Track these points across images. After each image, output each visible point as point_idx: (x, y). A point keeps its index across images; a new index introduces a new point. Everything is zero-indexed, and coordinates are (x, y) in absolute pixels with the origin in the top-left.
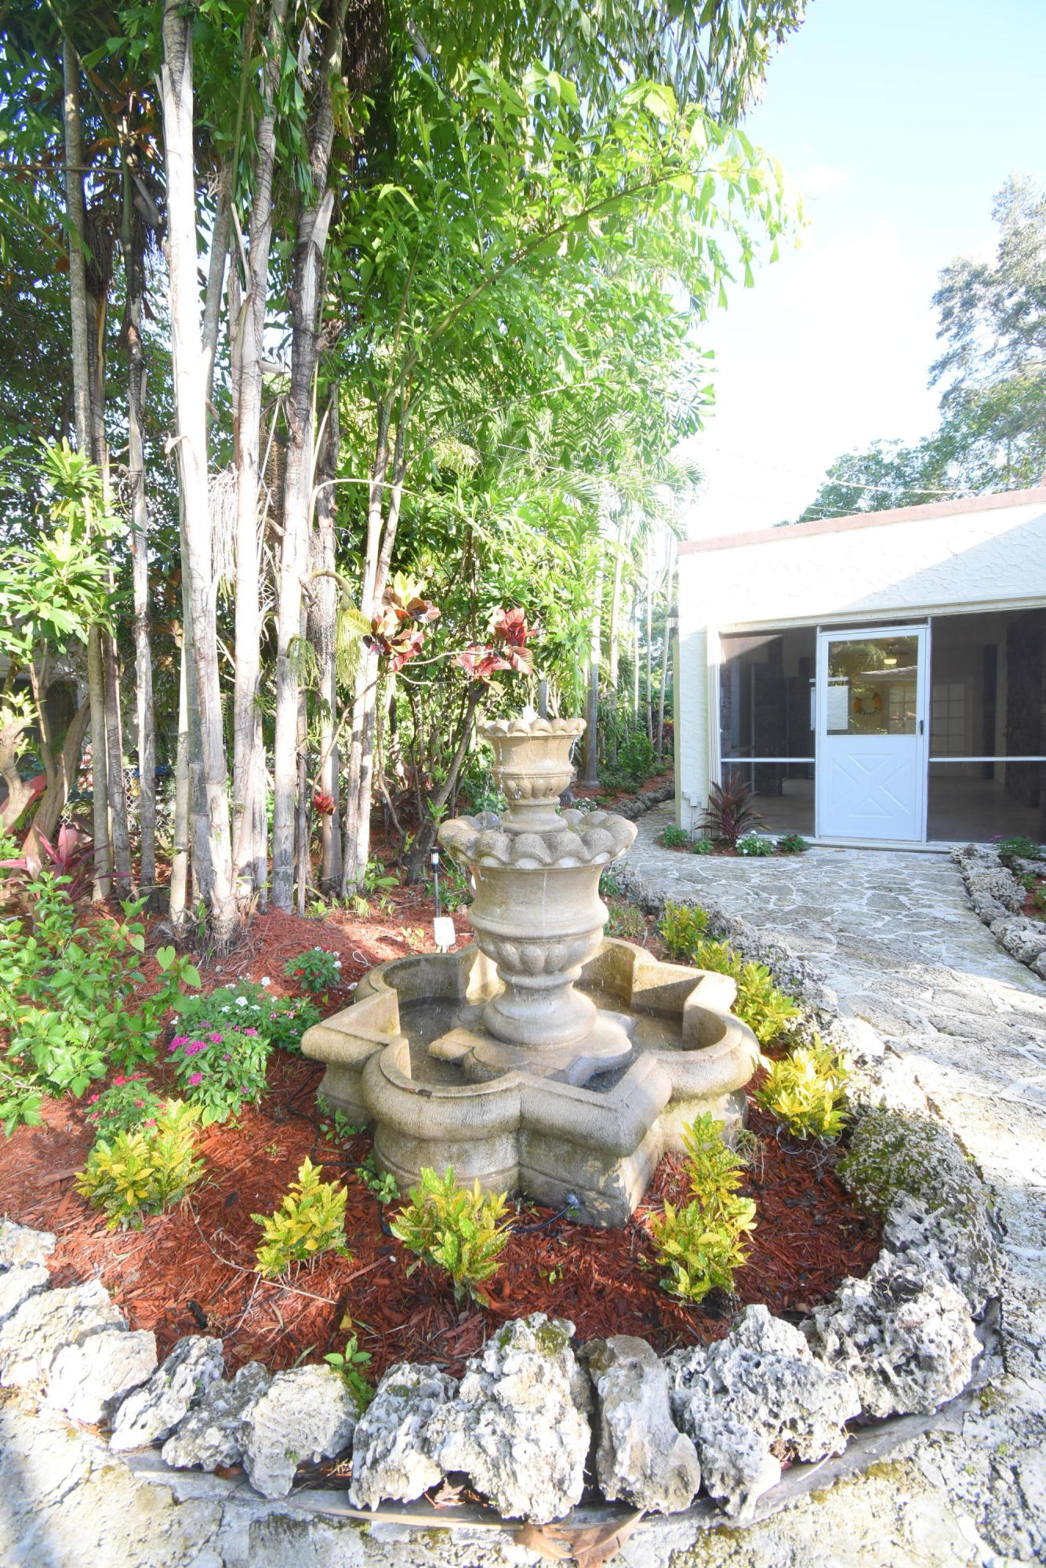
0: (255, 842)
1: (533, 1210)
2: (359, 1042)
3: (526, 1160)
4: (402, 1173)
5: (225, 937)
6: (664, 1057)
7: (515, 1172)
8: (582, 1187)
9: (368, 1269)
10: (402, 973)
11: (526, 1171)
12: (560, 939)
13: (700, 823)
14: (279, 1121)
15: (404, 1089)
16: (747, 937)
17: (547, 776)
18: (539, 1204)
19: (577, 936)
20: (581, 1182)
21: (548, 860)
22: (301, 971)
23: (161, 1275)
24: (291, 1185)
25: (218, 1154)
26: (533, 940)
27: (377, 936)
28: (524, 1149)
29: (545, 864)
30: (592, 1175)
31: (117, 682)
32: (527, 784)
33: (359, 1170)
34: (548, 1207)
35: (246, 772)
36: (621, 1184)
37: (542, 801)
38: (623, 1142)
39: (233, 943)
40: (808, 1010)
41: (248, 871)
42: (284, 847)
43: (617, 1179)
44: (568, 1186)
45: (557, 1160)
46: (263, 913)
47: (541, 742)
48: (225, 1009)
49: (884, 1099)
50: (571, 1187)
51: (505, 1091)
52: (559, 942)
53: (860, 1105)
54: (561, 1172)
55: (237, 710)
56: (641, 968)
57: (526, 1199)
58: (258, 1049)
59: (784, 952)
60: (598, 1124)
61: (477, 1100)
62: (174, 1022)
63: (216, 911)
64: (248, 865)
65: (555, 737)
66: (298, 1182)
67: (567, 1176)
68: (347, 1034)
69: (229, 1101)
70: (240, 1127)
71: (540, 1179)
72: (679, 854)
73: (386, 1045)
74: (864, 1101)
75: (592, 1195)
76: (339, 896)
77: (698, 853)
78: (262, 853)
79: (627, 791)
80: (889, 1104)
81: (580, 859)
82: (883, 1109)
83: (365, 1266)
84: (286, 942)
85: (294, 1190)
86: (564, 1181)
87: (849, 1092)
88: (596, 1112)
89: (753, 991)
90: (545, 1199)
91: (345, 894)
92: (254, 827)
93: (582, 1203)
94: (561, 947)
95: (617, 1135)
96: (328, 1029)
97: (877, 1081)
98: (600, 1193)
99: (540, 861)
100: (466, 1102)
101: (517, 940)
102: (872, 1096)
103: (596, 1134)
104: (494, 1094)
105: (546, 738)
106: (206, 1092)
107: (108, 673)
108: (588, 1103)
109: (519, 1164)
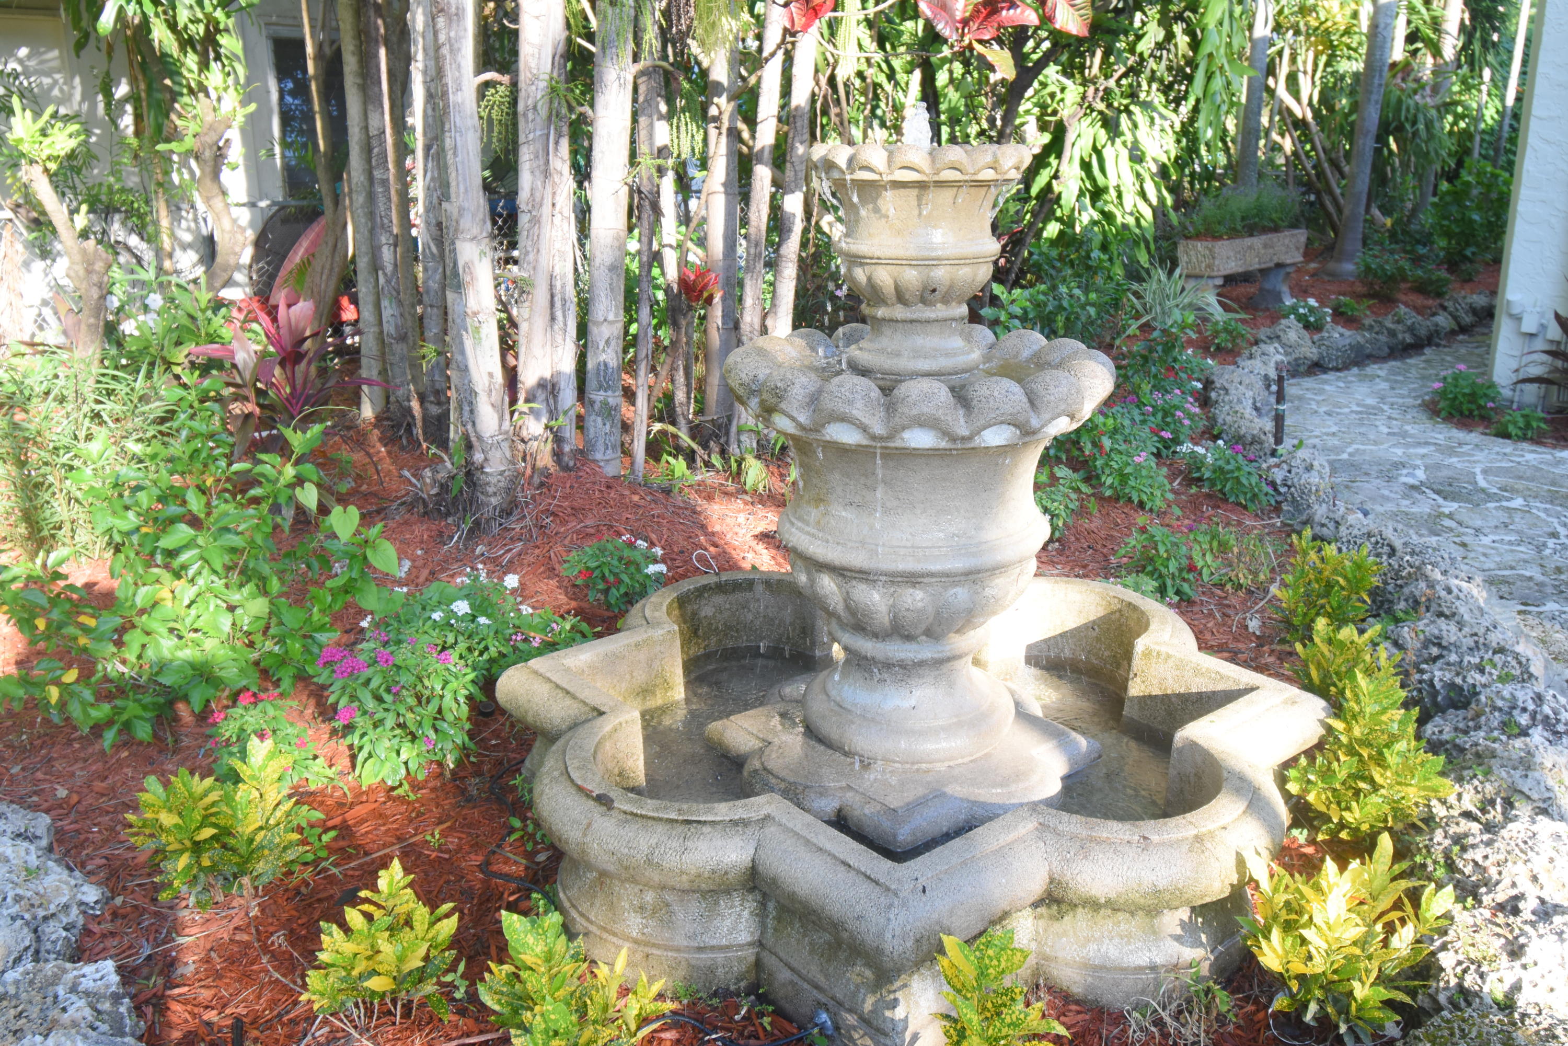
0: (554, 346)
1: (766, 1021)
2: (568, 701)
3: (770, 941)
4: (574, 914)
5: (494, 501)
6: (1052, 822)
7: (750, 954)
8: (840, 1004)
9: (482, 1038)
10: (719, 599)
11: (765, 955)
12: (912, 579)
13: (1535, 371)
14: (469, 800)
15: (580, 789)
16: (1461, 625)
17: (927, 262)
18: (779, 1013)
19: (950, 578)
20: (839, 996)
21: (878, 429)
22: (588, 572)
23: (218, 976)
24: (363, 894)
25: (363, 829)
26: (864, 575)
27: (761, 527)
28: (770, 922)
29: (874, 437)
30: (857, 986)
31: (382, 52)
32: (884, 277)
33: (534, 895)
34: (790, 1021)
35: (536, 221)
36: (899, 1013)
37: (940, 311)
38: (888, 948)
39: (507, 512)
40: (1489, 789)
41: (541, 395)
42: (603, 357)
43: (894, 1004)
44: (820, 997)
45: (812, 952)
46: (566, 468)
47: (914, 192)
48: (436, 616)
49: (1517, 987)
50: (824, 1000)
51: (735, 823)
52: (914, 585)
53: (1461, 988)
54: (815, 972)
55: (521, 107)
56: (1147, 654)
57: (763, 999)
58: (454, 685)
59: (1524, 666)
60: (858, 909)
61: (680, 828)
62: (364, 624)
63: (478, 457)
64: (542, 384)
65: (940, 184)
66: (375, 889)
67: (821, 979)
68: (558, 686)
69: (404, 756)
70: (412, 797)
71: (784, 975)
72: (1459, 435)
73: (601, 713)
74: (1470, 981)
75: (851, 1019)
76: (723, 452)
77: (1506, 435)
78: (567, 364)
79: (1422, 288)
80: (1523, 1001)
81: (946, 433)
82: (1507, 1005)
83: (481, 1032)
84: (590, 522)
85: (367, 900)
86: (817, 987)
87: (1447, 960)
88: (865, 887)
89: (1357, 732)
90: (789, 1008)
91: (733, 449)
92: (553, 319)
93: (837, 1028)
94: (919, 594)
95: (881, 935)
96: (536, 672)
97: (1515, 951)
98: (865, 1021)
99: (864, 429)
100: (660, 828)
101: (840, 572)
102: (1491, 978)
103: (851, 925)
104: (713, 823)
105: (922, 186)
106: (363, 735)
107: (367, 34)
108: (859, 872)
109: (760, 944)
